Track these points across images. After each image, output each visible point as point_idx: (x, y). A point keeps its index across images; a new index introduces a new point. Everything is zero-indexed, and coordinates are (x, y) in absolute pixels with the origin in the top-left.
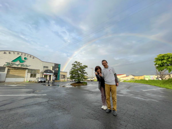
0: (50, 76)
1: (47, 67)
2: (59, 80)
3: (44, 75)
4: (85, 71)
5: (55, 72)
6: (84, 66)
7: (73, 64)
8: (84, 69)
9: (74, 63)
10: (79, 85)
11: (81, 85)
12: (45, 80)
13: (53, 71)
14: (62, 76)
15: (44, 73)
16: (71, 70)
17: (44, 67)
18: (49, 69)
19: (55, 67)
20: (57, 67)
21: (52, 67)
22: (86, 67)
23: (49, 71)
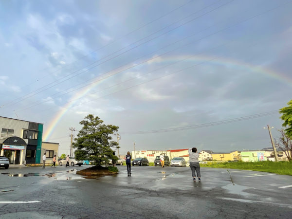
0: (18, 152)
1: (11, 131)
2: (39, 162)
3: (5, 150)
4: (110, 138)
5: (30, 144)
6: (109, 126)
7: (82, 123)
8: (109, 135)
9: (86, 120)
10: (98, 173)
11: (103, 175)
12: (8, 162)
13: (26, 141)
14: (48, 153)
15: (4, 145)
16: (78, 136)
17: (4, 130)
18: (15, 134)
19: (30, 130)
20: (36, 132)
21: (23, 130)
22: (115, 128)
23: (15, 141)
